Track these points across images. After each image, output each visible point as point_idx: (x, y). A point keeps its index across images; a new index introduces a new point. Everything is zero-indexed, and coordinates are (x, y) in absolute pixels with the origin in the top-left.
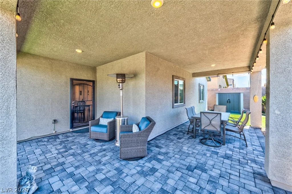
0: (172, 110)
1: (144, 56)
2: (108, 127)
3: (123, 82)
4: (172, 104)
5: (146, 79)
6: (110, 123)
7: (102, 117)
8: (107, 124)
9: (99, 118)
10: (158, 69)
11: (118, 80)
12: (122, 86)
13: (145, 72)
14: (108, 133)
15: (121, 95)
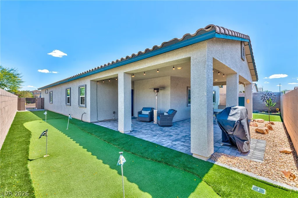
0: (187, 107)
1: (170, 78)
2: (149, 115)
3: (158, 92)
4: (186, 104)
5: (171, 90)
6: (150, 113)
7: (142, 110)
8: (148, 114)
9: (141, 111)
10: (178, 84)
11: (155, 91)
12: (157, 94)
13: (170, 87)
14: (149, 118)
15: (156, 99)
